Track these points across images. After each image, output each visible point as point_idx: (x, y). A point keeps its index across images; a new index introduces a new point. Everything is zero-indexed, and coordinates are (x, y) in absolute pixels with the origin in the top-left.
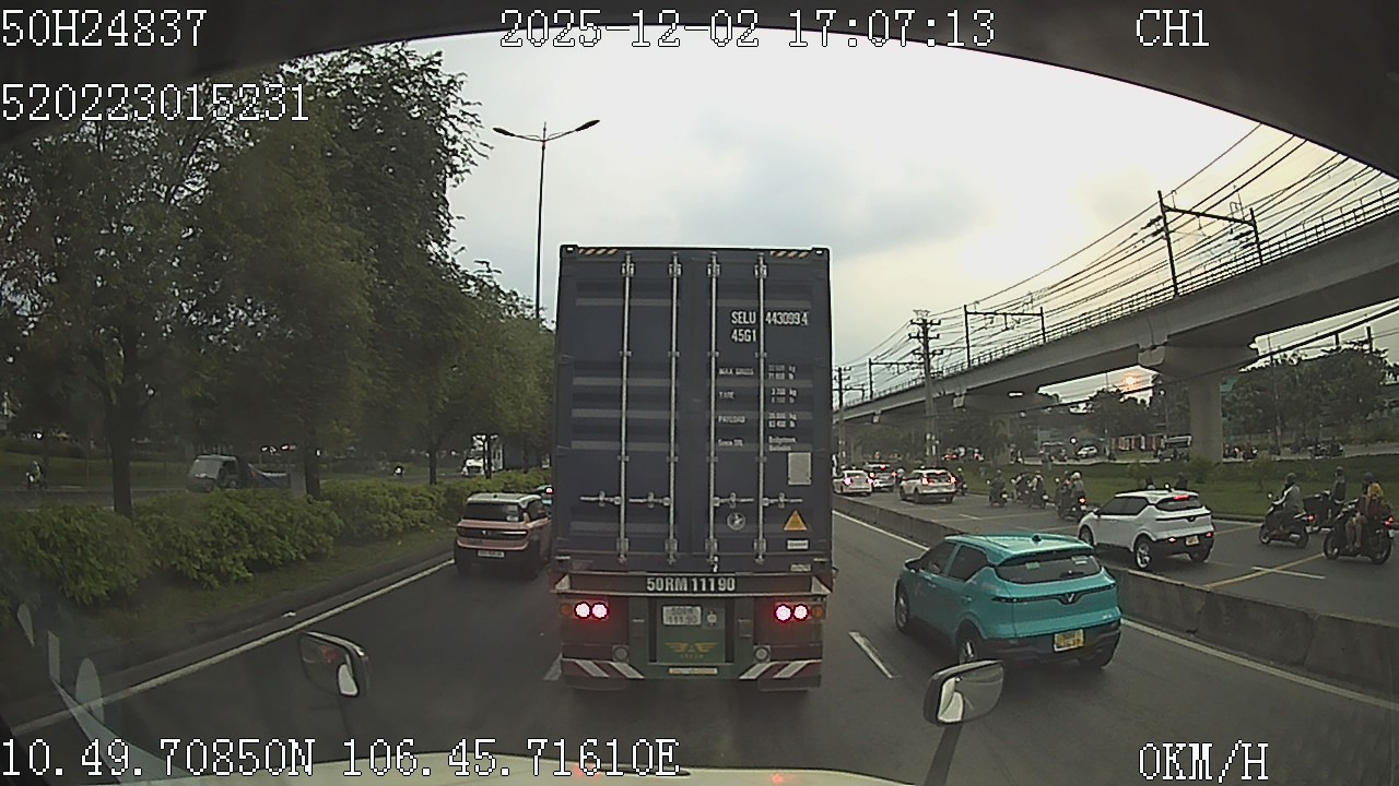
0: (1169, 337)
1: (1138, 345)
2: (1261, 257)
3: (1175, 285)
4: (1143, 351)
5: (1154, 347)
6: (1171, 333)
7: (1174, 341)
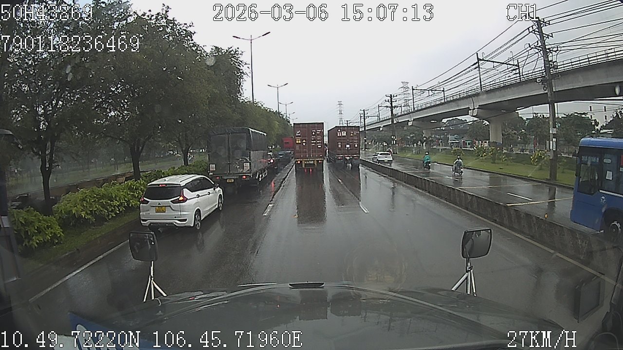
0: (479, 106)
1: (469, 108)
2: (520, 78)
3: (481, 88)
4: (471, 110)
5: (474, 109)
6: (480, 104)
7: (481, 107)
